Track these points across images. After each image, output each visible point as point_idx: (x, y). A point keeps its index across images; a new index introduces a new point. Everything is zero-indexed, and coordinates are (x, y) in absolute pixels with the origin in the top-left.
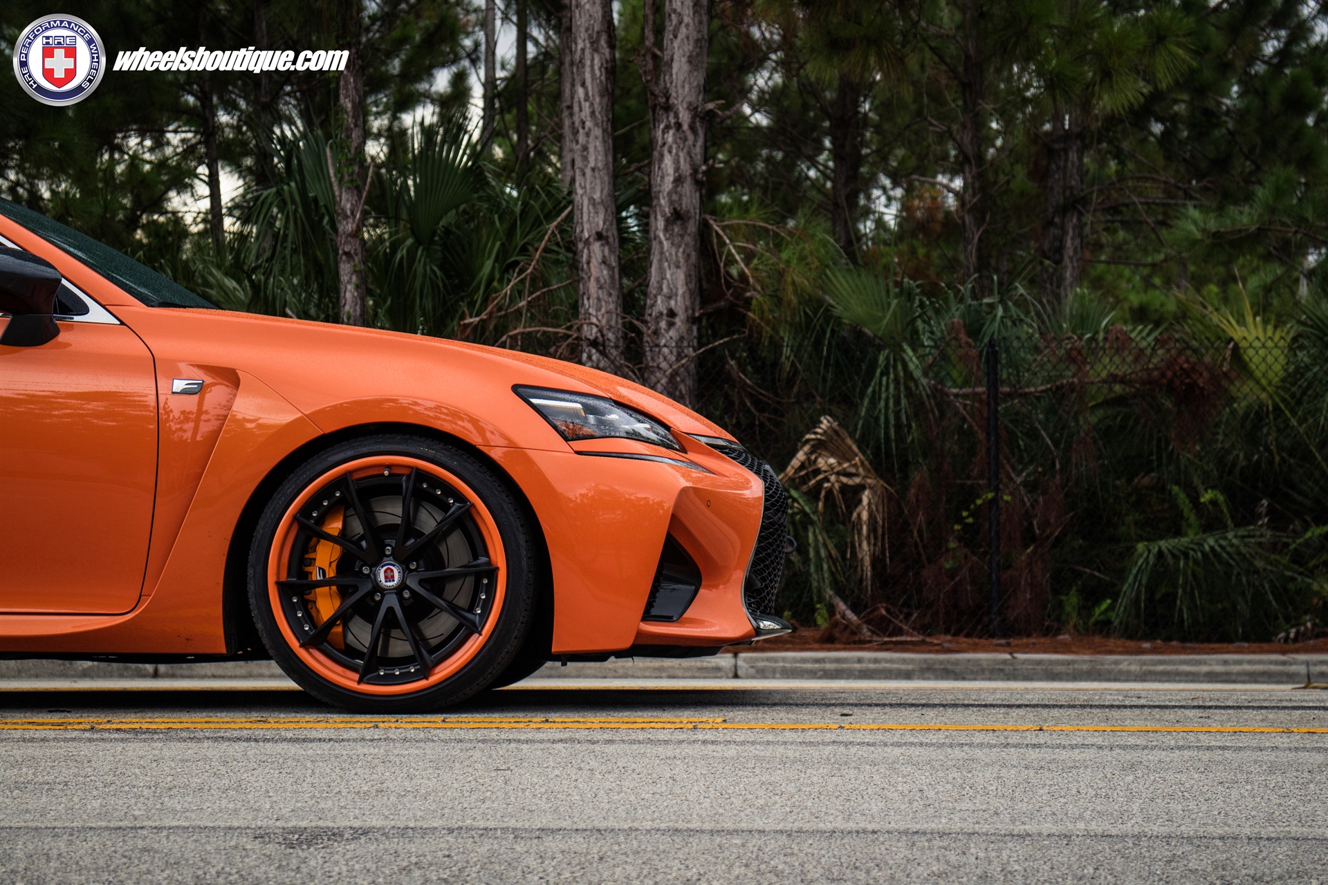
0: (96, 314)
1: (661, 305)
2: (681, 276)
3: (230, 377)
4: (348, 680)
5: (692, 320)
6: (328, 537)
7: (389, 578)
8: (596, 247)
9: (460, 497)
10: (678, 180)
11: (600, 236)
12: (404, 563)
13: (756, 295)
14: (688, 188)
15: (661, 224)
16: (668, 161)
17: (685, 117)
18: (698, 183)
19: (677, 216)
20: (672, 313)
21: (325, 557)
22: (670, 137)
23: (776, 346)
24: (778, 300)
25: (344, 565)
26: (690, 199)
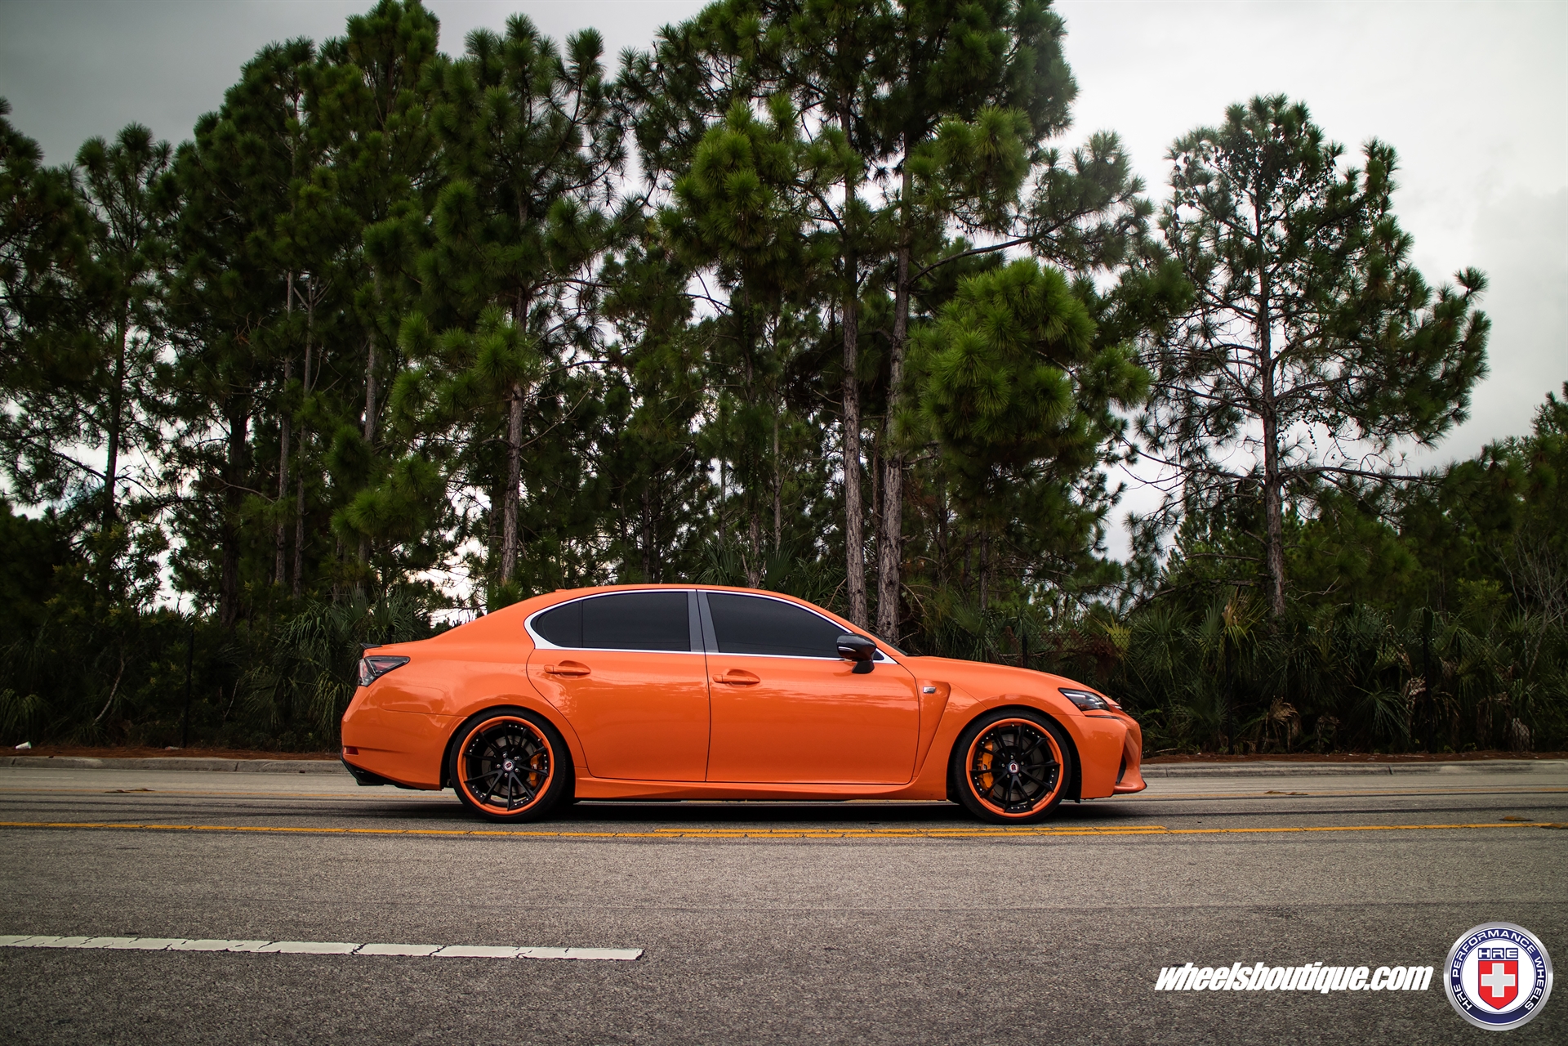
0: (887, 660)
1: (884, 620)
2: (892, 608)
3: (947, 688)
4: (999, 811)
5: (897, 626)
6: (988, 751)
7: (1014, 768)
8: (858, 596)
9: (1043, 735)
10: (891, 568)
11: (859, 591)
12: (1018, 762)
13: (925, 615)
14: (895, 571)
15: (884, 586)
16: (887, 560)
17: (893, 542)
18: (899, 569)
19: (891, 583)
20: (889, 623)
21: (987, 760)
22: (887, 551)
23: (933, 637)
24: (933, 618)
25: (994, 764)
26: (896, 576)
